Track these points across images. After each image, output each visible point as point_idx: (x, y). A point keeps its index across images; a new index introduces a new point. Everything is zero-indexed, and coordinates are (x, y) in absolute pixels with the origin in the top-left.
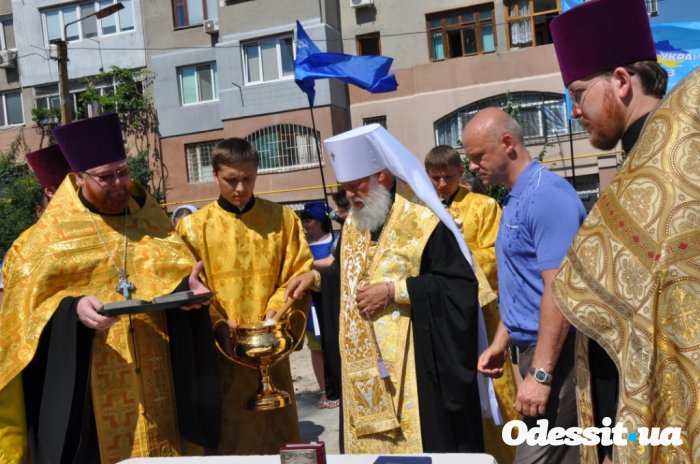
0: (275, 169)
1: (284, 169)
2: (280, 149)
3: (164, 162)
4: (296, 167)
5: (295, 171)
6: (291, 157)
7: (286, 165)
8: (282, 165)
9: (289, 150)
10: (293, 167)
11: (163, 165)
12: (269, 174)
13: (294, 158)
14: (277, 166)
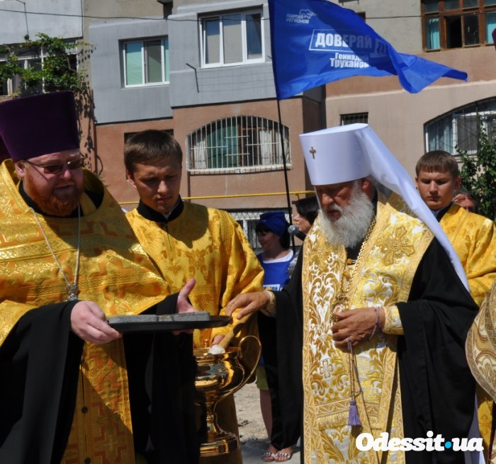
0: (232, 169)
1: (243, 169)
2: (240, 145)
3: (99, 154)
4: (258, 167)
5: (256, 173)
6: (252, 156)
7: (246, 165)
8: (241, 165)
9: (250, 148)
10: (253, 168)
11: (97, 157)
12: (225, 174)
13: (256, 158)
14: (235, 165)
